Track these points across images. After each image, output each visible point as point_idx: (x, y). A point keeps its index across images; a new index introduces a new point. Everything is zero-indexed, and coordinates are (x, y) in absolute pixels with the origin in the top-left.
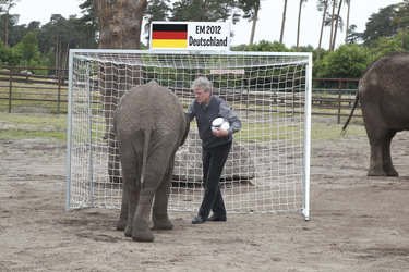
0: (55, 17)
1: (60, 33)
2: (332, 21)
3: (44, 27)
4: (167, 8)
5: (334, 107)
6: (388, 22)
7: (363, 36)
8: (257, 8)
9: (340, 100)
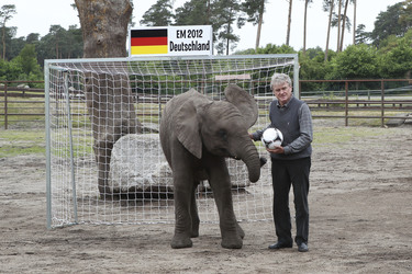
0: (54, 28)
1: (60, 44)
2: (339, 21)
3: (43, 39)
4: (169, 15)
5: (342, 109)
6: (396, 20)
7: (372, 35)
8: (262, 11)
9: (347, 102)
